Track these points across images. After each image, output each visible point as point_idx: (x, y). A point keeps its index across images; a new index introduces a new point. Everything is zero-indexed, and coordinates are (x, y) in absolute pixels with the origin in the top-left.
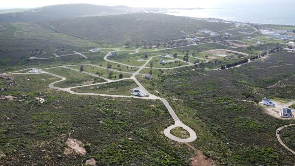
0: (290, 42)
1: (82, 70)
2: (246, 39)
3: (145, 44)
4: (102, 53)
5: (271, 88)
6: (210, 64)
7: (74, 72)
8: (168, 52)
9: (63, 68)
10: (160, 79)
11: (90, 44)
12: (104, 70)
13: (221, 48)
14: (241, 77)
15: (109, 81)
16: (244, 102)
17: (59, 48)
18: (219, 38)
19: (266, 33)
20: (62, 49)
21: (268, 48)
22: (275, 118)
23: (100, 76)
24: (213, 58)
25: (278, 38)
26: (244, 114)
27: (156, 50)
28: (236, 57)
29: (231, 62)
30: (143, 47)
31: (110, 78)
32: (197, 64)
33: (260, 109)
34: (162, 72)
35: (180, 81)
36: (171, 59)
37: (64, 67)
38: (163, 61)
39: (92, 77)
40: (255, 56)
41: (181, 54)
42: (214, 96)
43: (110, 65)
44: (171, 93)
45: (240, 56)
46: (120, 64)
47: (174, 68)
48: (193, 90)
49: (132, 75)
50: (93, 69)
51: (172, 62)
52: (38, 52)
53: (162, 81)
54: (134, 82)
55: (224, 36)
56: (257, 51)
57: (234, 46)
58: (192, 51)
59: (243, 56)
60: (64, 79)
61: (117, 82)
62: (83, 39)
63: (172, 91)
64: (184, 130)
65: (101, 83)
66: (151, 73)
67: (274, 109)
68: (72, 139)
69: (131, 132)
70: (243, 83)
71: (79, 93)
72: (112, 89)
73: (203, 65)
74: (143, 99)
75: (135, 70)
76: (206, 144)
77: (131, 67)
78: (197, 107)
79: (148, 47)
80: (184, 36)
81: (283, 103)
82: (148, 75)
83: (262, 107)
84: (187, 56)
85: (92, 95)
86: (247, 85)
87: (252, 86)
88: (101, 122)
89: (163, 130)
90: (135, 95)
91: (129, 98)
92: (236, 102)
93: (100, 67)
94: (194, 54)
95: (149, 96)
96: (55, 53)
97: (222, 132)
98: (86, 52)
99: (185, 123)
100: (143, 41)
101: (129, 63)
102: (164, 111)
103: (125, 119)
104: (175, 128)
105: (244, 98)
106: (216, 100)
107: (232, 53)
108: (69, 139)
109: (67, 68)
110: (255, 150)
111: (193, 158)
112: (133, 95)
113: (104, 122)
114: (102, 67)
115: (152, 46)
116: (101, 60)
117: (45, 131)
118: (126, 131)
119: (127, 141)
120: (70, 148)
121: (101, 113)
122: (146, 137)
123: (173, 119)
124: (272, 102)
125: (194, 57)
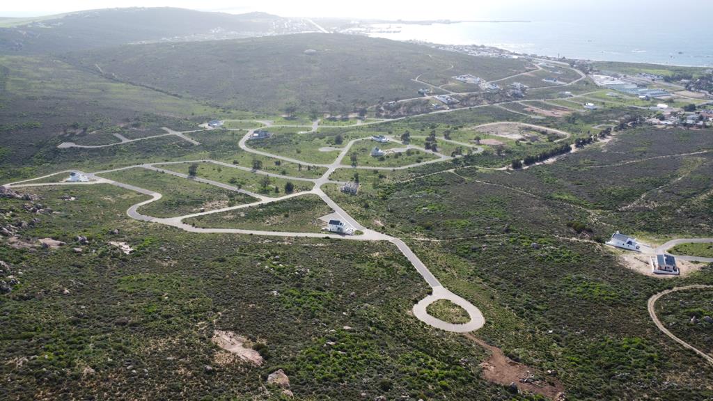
0: (660, 105)
1: (192, 173)
2: (561, 96)
3: (332, 109)
4: (233, 133)
5: (627, 211)
6: (487, 158)
7: (174, 178)
8: (386, 127)
9: (146, 170)
10: (379, 193)
11: (200, 111)
12: (245, 173)
13: (508, 120)
14: (560, 187)
15: (265, 200)
16: (572, 243)
17: (127, 120)
18: (502, 95)
19: (606, 83)
20: (135, 122)
21: (613, 119)
22: (642, 275)
23: (240, 187)
24: (493, 142)
25: (631, 95)
26: (576, 268)
27: (359, 123)
28: (543, 140)
29: (533, 153)
30: (328, 116)
31: (265, 192)
32: (458, 156)
33: (609, 258)
34: (381, 177)
35: (426, 197)
36: (396, 145)
37: (148, 166)
38: (380, 151)
39: (221, 191)
40: (586, 137)
41: (417, 134)
42: (507, 231)
43: (259, 162)
44: (411, 226)
45: (553, 137)
46: (280, 157)
47: (407, 167)
48: (459, 217)
49: (313, 184)
50: (219, 170)
51: (400, 154)
52: (78, 132)
53: (384, 198)
54: (322, 202)
55: (511, 91)
56: (589, 126)
57: (536, 114)
58: (442, 127)
59: (558, 138)
60: (157, 196)
61: (282, 202)
62: (180, 97)
63: (412, 222)
64: (456, 306)
65: (247, 205)
66: (356, 179)
67: (638, 256)
68: (224, 332)
69: (344, 313)
70: (566, 200)
71: (203, 228)
72: (276, 219)
73: (472, 160)
74: (350, 241)
75: (319, 171)
76: (507, 335)
77: (307, 164)
78: (474, 255)
79: (339, 117)
80: (421, 90)
81: (656, 242)
82: (351, 185)
83: (612, 253)
84: (433, 139)
85: (235, 234)
86: (575, 204)
87: (586, 207)
88: (275, 293)
89: (411, 308)
90: (331, 232)
91: (320, 239)
92: (556, 244)
93: (235, 166)
94: (449, 132)
95: (362, 233)
96: (119, 132)
97: (536, 309)
98: (193, 129)
99: (456, 292)
100: (326, 103)
101: (300, 155)
102: (404, 267)
103: (326, 287)
104: (437, 303)
105: (571, 233)
106: (512, 240)
107: (535, 131)
108: (216, 332)
109: (155, 169)
110: (610, 343)
111: (487, 364)
112: (326, 230)
113: (281, 293)
114: (239, 167)
115: (347, 115)
116: (233, 149)
117: (160, 317)
118: (334, 311)
119: (342, 332)
120: (226, 351)
121: (270, 274)
122: (380, 323)
123: (428, 284)
124: (633, 241)
125: (448, 141)
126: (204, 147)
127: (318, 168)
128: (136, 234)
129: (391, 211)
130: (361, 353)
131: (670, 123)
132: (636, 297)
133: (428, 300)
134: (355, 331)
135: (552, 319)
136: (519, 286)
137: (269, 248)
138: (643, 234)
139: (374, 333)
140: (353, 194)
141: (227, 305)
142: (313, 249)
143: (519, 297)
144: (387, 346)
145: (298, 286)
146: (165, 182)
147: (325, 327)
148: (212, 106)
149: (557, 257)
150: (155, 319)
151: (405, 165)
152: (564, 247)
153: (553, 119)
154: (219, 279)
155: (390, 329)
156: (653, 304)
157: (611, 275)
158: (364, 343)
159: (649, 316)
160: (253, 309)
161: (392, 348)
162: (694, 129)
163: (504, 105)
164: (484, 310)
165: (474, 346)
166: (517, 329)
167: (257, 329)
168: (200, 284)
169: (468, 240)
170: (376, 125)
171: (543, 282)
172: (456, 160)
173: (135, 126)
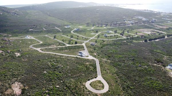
2: (167, 23)
6: (138, 38)
8: (112, 29)
10: (101, 46)
12: (68, 38)
13: (148, 28)
14: (157, 48)
15: (68, 45)
16: (154, 66)
23: (63, 42)
24: (141, 34)
26: (151, 75)
28: (157, 34)
29: (153, 37)
31: (69, 43)
34: (104, 42)
36: (112, 34)
38: (107, 35)
39: (58, 42)
45: (160, 34)
46: (79, 35)
48: (120, 54)
49: (84, 42)
51: (112, 36)
54: (83, 47)
57: (157, 27)
59: (162, 34)
60: (41, 42)
63: (106, 55)
65: (61, 46)
66: (96, 42)
69: (61, 81)
71: (44, 51)
72: (66, 51)
75: (87, 39)
77: (85, 37)
78: (118, 66)
79: (100, 26)
83: (167, 71)
84: (124, 32)
85: (51, 54)
86: (161, 53)
87: (164, 55)
88: (45, 72)
91: (74, 57)
92: (148, 66)
93: (66, 37)
94: (129, 31)
96: (44, 27)
97: (130, 88)
101: (85, 35)
102: (93, 68)
105: (155, 62)
107: (156, 32)
112: (78, 55)
116: (69, 32)
123: (97, 74)
125: (128, 33)
126: (63, 32)
140: (93, 46)
142: (70, 60)
143: (126, 83)
149: (146, 70)
151: (112, 39)
152: (150, 67)
153: (162, 29)
163: (148, 25)
169: (119, 62)
170: (109, 28)
171: (137, 78)
172: (128, 38)
173: (48, 26)
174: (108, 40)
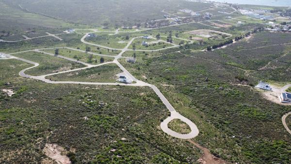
0: (270, 23)
1: (57, 53)
2: (227, 19)
3: (125, 24)
4: (79, 35)
5: (262, 70)
6: (195, 46)
7: (47, 56)
8: (149, 32)
9: (35, 52)
10: (145, 62)
11: (64, 25)
12: (82, 53)
13: (204, 29)
14: (230, 59)
15: (90, 66)
16: (239, 87)
17: (29, 29)
18: (201, 18)
19: (246, 13)
20: (33, 30)
22: (276, 104)
23: (78, 60)
24: (198, 38)
25: (257, 18)
26: (243, 100)
27: (137, 30)
28: (220, 37)
29: (216, 43)
30: (123, 27)
31: (90, 62)
32: (182, 45)
33: (258, 94)
34: (146, 55)
35: (167, 64)
36: (154, 40)
37: (36, 50)
38: (146, 43)
39: (69, 62)
40: (239, 36)
41: (163, 35)
42: (207, 81)
43: (89, 48)
44: (160, 78)
45: (224, 36)
46: (99, 46)
48: (183, 74)
49: (114, 58)
50: (70, 52)
51: (155, 44)
52: (5, 34)
53: (148, 65)
54: (117, 67)
55: (205, 16)
56: (240, 31)
57: (216, 26)
58: (175, 32)
59: (227, 36)
60: (37, 65)
61: (98, 67)
62: (56, 19)
63: (161, 76)
64: (183, 122)
65: (80, 69)
66: (135, 56)
67: (272, 93)
68: (51, 145)
69: (123, 129)
70: (233, 65)
71: (55, 81)
72: (93, 76)
73: (189, 47)
74: (130, 87)
76: (211, 140)
77: (112, 49)
78: (191, 93)
79: (128, 27)
80: (165, 15)
81: (279, 86)
82: (132, 58)
83: (259, 92)
84: (171, 37)
85: (71, 84)
86: (238, 67)
87: (243, 68)
88: (86, 118)
89: (159, 124)
90: (121, 82)
91: (114, 86)
92: (231, 87)
93: (78, 50)
94: (177, 34)
95: (136, 82)
96: (25, 35)
97: (224, 123)
98: (60, 33)
99: (183, 114)
100: (122, 21)
101: (109, 45)
102: (156, 101)
103: (114, 113)
104: (173, 121)
105: (237, 81)
106: (210, 85)
107: (216, 33)
108: (47, 145)
109: (39, 51)
110: (266, 144)
111: (201, 159)
112: (118, 82)
113: (89, 118)
114: (80, 51)
115: (132, 26)
116: (78, 42)
117: (15, 136)
118: (117, 128)
119: (120, 142)
120: (50, 159)
121: (85, 107)
122: (142, 135)
123: (168, 110)
124: (268, 85)
125: (178, 38)
126: (65, 41)
127: (117, 51)
128: (19, 85)
129: (151, 71)
130: (130, 156)
131: (276, 30)
132: (275, 116)
133: (168, 120)
134: (128, 141)
135: (234, 129)
136: (215, 110)
137: (87, 91)
138: (272, 82)
139: (138, 142)
140: (133, 63)
141: (57, 127)
142: (110, 91)
143: (215, 116)
144: (145, 150)
145: (99, 113)
146: (43, 58)
147: (111, 139)
148: (70, 23)
149: (232, 94)
150: (11, 137)
151: (158, 49)
152: (235, 89)
153: (224, 28)
154: (56, 111)
155: (148, 139)
156: (284, 120)
157: (260, 104)
158: (133, 149)
159: (284, 127)
160: (72, 129)
161: (148, 152)
162: (287, 32)
163: (202, 23)
164: (198, 125)
165: (194, 148)
166: (216, 136)
167: (71, 142)
168: (44, 114)
169: (188, 85)
170: (145, 31)
171: (226, 107)
172: (181, 46)
173: (32, 32)
174: (151, 51)
